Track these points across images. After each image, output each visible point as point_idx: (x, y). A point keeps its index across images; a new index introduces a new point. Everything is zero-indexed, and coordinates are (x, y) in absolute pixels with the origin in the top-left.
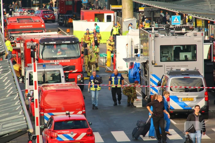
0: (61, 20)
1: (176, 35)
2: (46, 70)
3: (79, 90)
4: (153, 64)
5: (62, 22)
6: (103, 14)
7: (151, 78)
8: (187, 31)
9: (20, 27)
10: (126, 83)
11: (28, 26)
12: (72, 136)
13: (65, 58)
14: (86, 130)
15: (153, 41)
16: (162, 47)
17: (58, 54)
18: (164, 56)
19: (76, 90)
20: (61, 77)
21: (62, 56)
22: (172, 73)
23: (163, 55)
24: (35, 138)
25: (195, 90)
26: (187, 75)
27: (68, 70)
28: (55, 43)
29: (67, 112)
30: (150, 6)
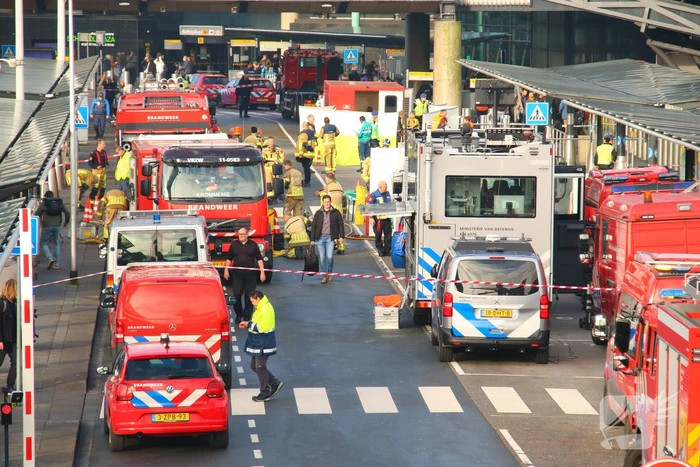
0: (288, 104)
1: (488, 151)
2: (160, 227)
3: (215, 281)
4: (426, 222)
5: (289, 109)
6: (376, 93)
7: (421, 256)
8: (517, 143)
9: (149, 118)
10: (386, 266)
11: (167, 117)
12: (170, 397)
13: (226, 200)
14: (206, 381)
15: (428, 164)
16: (451, 181)
17: (208, 189)
18: (455, 203)
19: (207, 280)
20: (199, 247)
21: (217, 195)
22: (463, 247)
23: (454, 200)
24: (18, 398)
25: (519, 291)
26: (501, 251)
27: (233, 231)
28: (201, 160)
29: (164, 336)
30: (490, 77)
